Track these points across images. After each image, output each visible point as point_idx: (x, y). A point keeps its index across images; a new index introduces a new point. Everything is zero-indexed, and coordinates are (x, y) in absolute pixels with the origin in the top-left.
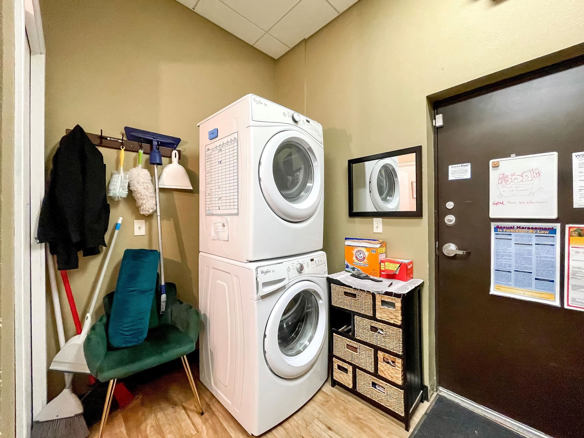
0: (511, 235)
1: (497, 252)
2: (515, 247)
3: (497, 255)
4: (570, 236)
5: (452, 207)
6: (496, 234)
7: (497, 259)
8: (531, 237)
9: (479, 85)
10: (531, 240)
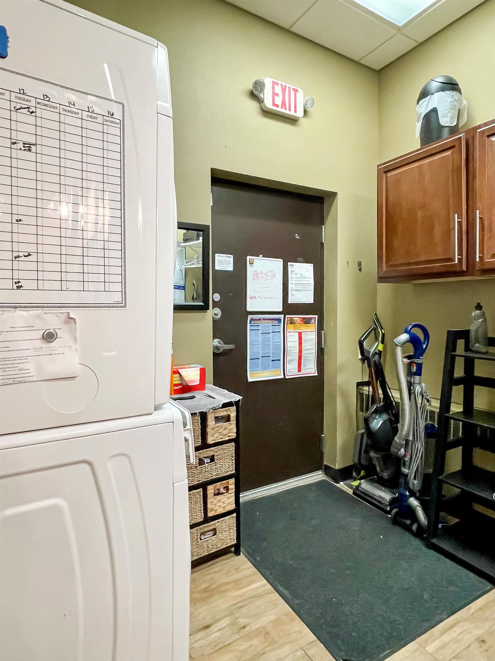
0: (259, 326)
1: (251, 342)
2: (262, 336)
3: (251, 345)
4: (287, 324)
5: (219, 299)
6: (251, 326)
7: (251, 349)
8: (269, 326)
9: (234, 179)
10: (269, 330)
